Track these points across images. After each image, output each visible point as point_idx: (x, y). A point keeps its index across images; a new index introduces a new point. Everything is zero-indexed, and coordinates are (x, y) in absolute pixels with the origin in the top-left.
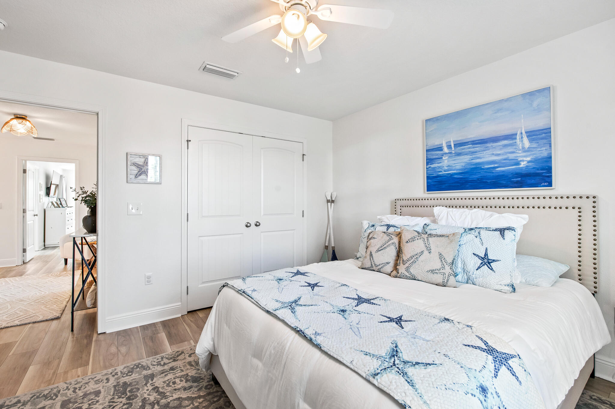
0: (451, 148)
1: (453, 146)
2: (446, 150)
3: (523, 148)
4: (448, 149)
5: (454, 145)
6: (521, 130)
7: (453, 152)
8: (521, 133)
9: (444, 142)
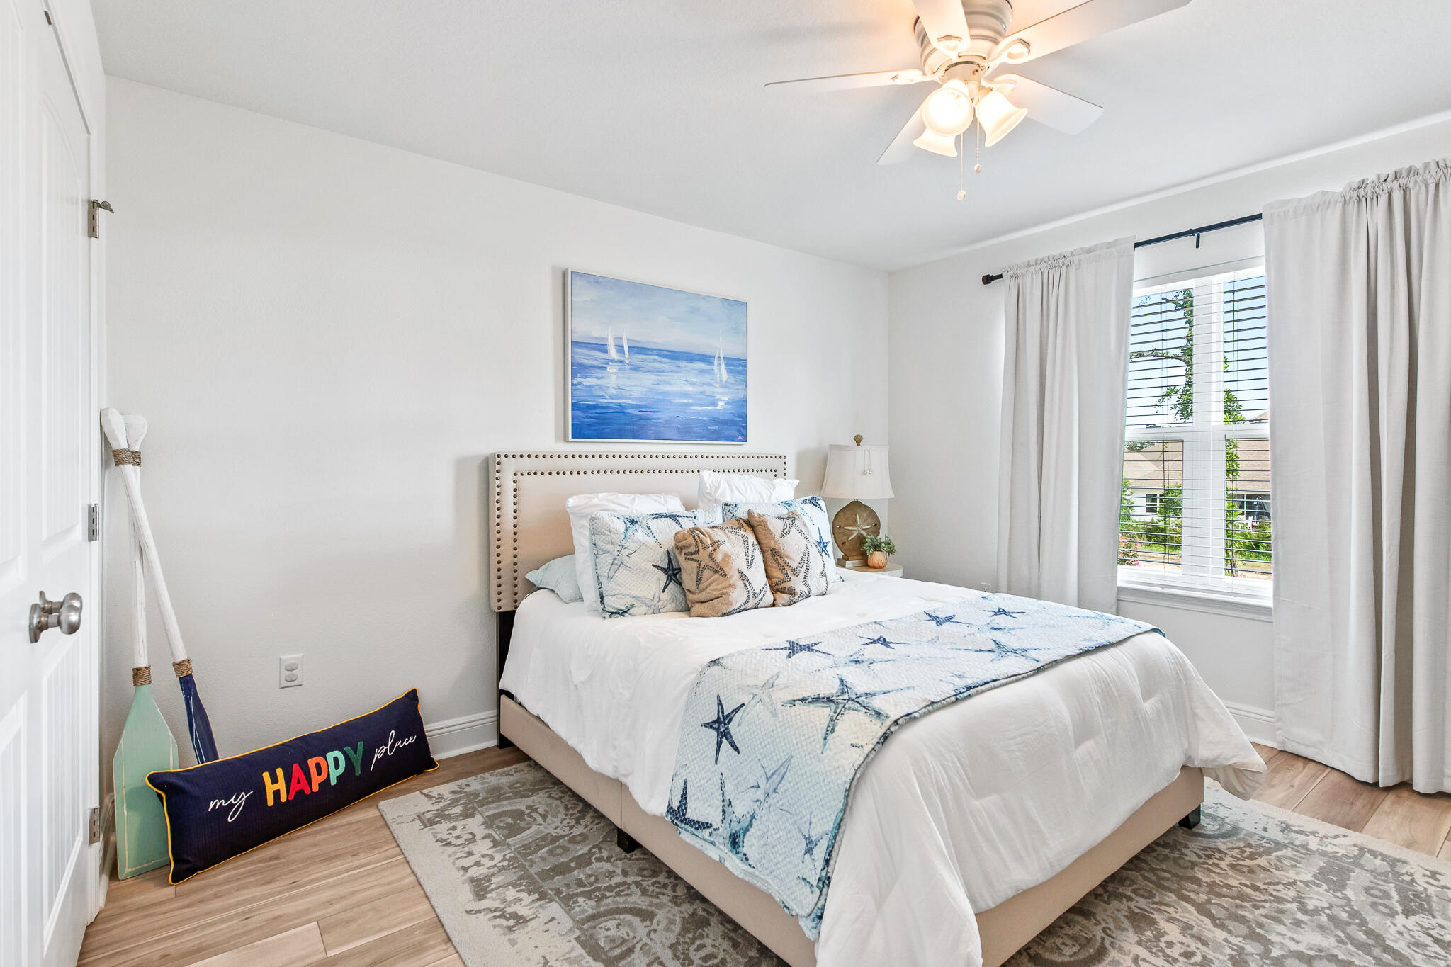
0: (623, 352)
1: (626, 348)
2: (613, 353)
3: (721, 381)
4: (618, 352)
5: (629, 347)
6: (719, 354)
7: (627, 361)
8: (719, 357)
9: (609, 334)
